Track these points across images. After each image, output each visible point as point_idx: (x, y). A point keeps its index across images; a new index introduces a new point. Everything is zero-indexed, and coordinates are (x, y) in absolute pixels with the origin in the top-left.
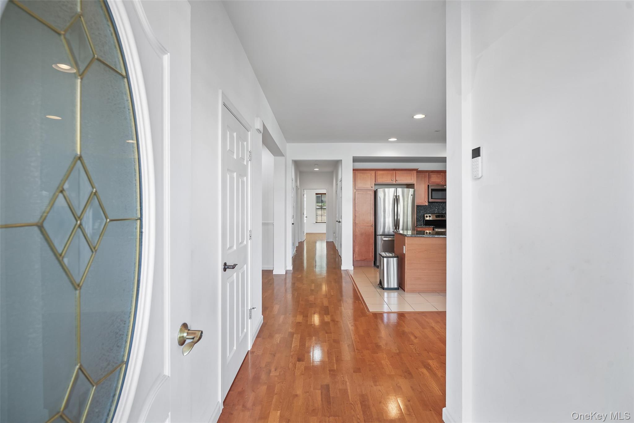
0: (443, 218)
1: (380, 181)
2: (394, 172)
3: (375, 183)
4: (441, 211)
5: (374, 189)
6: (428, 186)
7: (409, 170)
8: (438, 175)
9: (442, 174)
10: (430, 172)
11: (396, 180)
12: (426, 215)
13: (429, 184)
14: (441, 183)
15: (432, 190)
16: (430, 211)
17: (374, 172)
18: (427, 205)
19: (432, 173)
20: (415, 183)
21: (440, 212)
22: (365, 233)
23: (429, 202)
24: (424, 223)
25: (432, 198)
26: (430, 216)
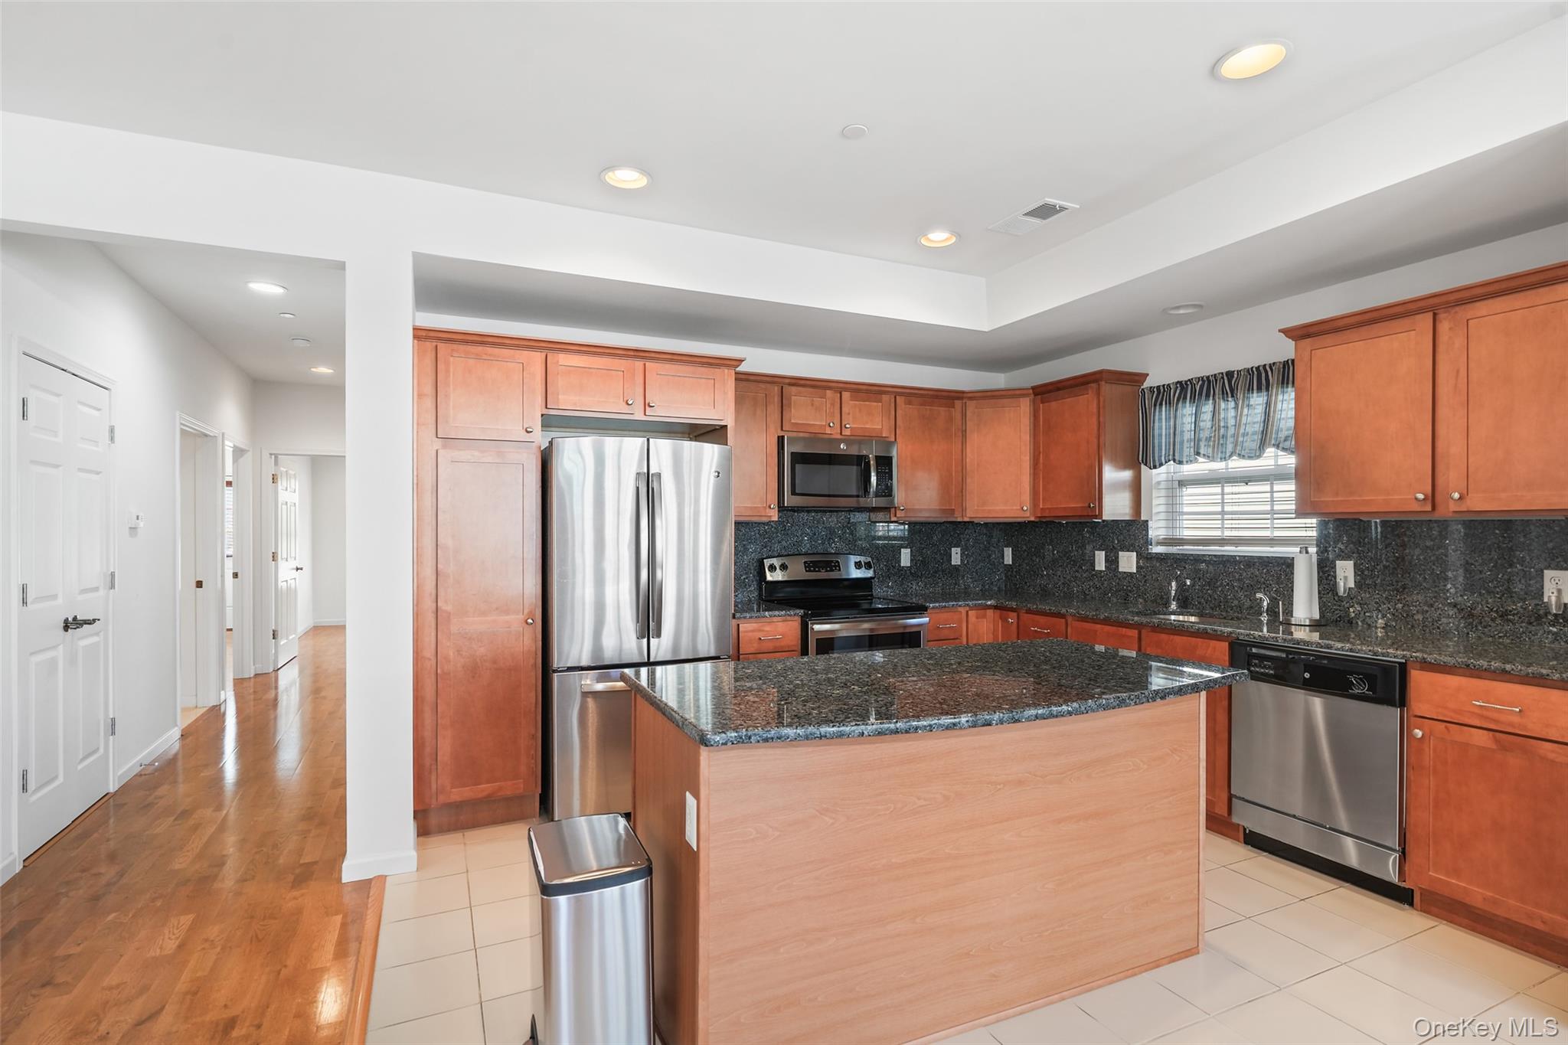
0: (832, 570)
1: (568, 402)
2: (639, 364)
3: (545, 412)
4: (823, 543)
5: (541, 439)
6: (781, 440)
7: (703, 364)
8: (817, 400)
9: (829, 393)
10: (787, 381)
11: (647, 405)
12: (767, 563)
13: (781, 434)
14: (828, 431)
15: (798, 458)
16: (784, 543)
17: (538, 357)
18: (775, 518)
19: (794, 389)
20: (729, 421)
21: (820, 549)
22: (495, 662)
23: (781, 508)
24: (760, 595)
25: (794, 493)
26: (784, 567)
